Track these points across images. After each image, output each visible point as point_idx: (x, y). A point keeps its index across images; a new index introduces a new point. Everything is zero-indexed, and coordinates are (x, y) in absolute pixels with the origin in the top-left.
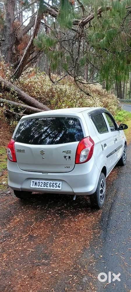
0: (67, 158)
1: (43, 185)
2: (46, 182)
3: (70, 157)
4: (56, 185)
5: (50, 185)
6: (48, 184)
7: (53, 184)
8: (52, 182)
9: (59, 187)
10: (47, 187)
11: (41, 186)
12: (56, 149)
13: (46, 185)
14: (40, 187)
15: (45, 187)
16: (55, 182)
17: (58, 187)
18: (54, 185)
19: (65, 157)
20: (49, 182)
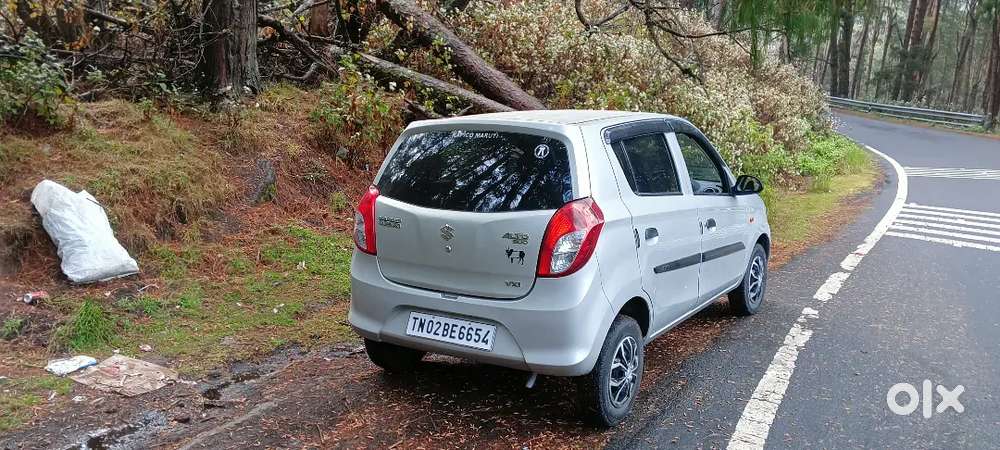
0: (515, 255)
1: (440, 331)
2: (451, 322)
3: (522, 255)
4: (476, 334)
5: (461, 333)
6: (455, 328)
7: (470, 332)
8: (466, 324)
9: (486, 342)
10: (451, 337)
11: (435, 333)
12: (487, 225)
13: (449, 331)
14: (431, 336)
15: (447, 339)
16: (475, 326)
17: (483, 341)
18: (473, 333)
19: (510, 253)
20: (460, 323)
